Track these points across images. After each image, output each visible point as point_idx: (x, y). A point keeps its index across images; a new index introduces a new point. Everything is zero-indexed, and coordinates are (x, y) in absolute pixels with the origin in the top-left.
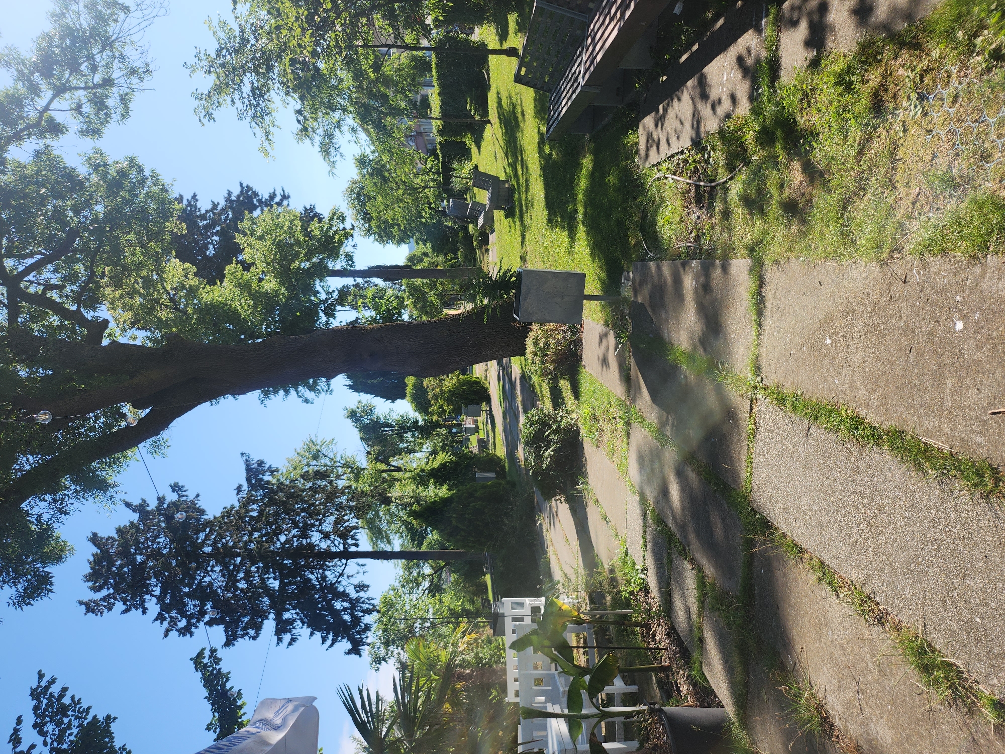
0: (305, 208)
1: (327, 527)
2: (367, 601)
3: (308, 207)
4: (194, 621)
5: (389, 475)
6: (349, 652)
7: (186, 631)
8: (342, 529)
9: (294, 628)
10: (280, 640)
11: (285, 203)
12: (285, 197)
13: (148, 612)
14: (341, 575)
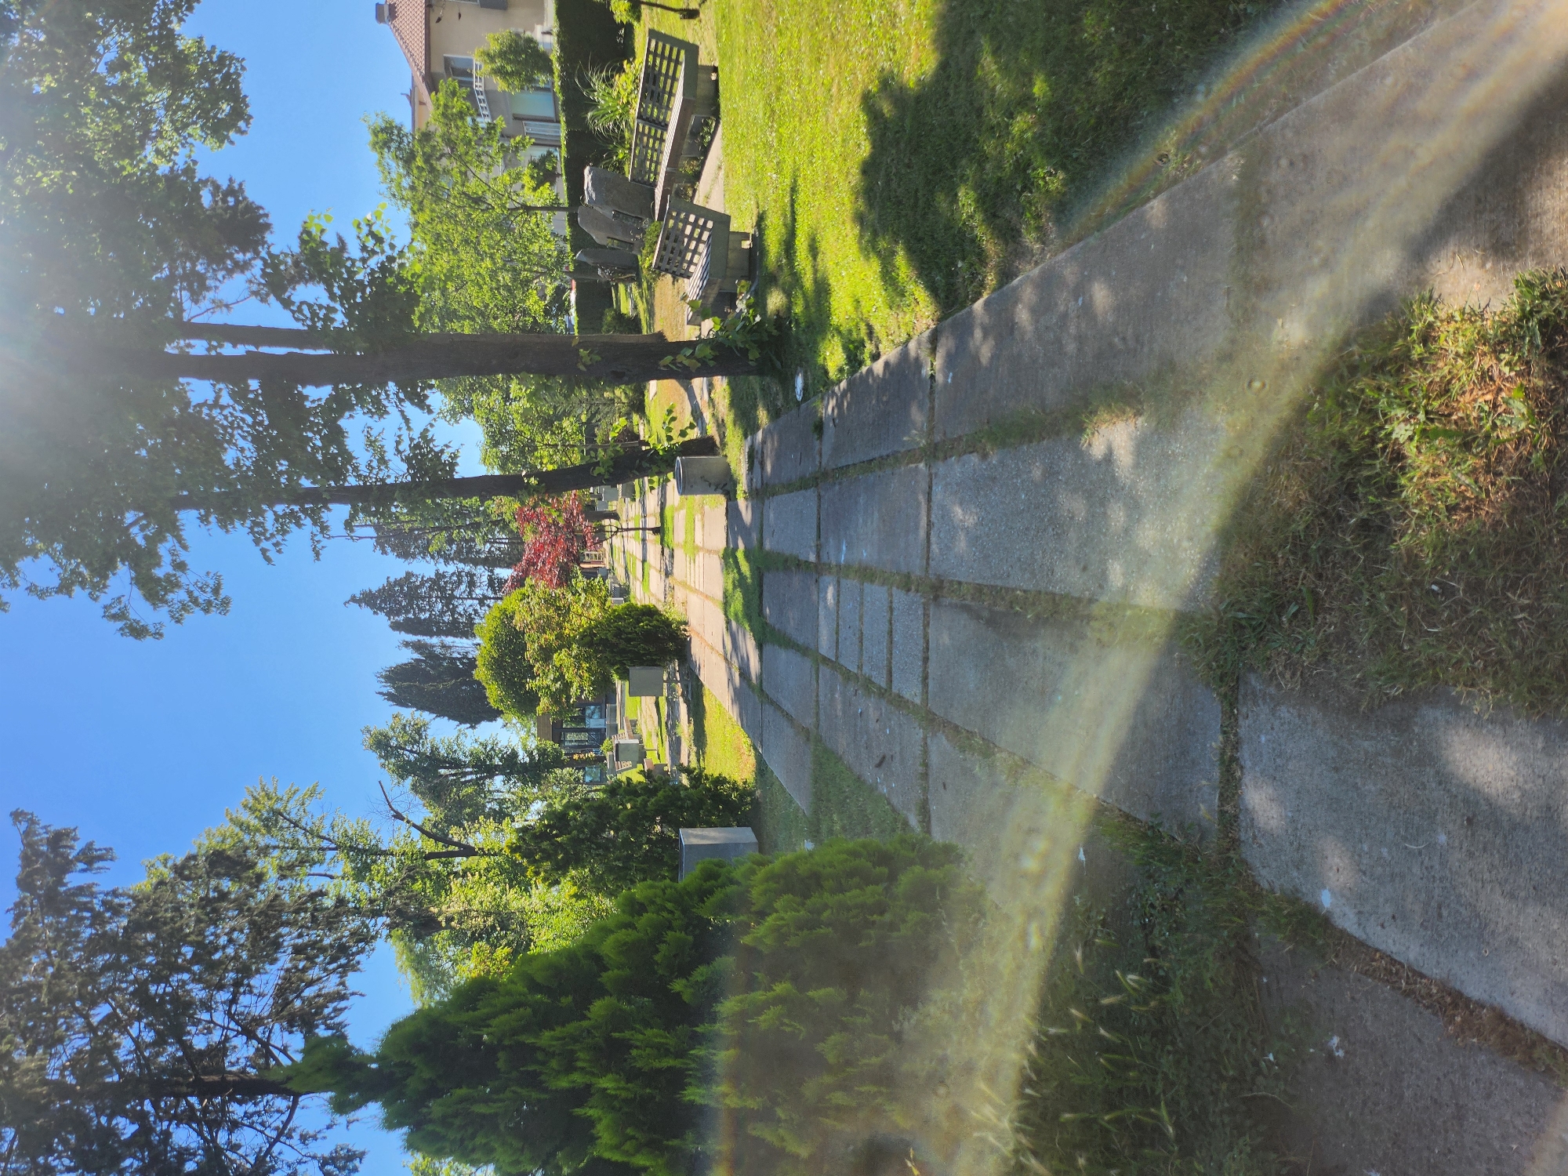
1: (257, 1003)
5: (445, 864)
8: (298, 1003)
14: (283, 1133)
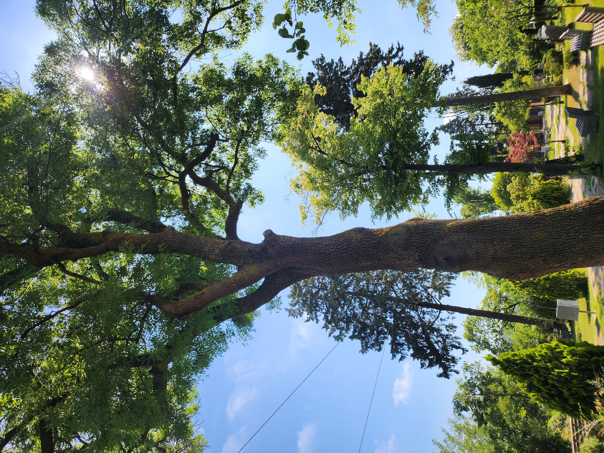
0: (415, 54)
2: (455, 339)
3: (418, 53)
4: (344, 332)
6: (440, 376)
7: (338, 338)
9: (403, 349)
10: (394, 356)
11: (400, 54)
12: (400, 49)
13: (319, 322)
14: (438, 318)
